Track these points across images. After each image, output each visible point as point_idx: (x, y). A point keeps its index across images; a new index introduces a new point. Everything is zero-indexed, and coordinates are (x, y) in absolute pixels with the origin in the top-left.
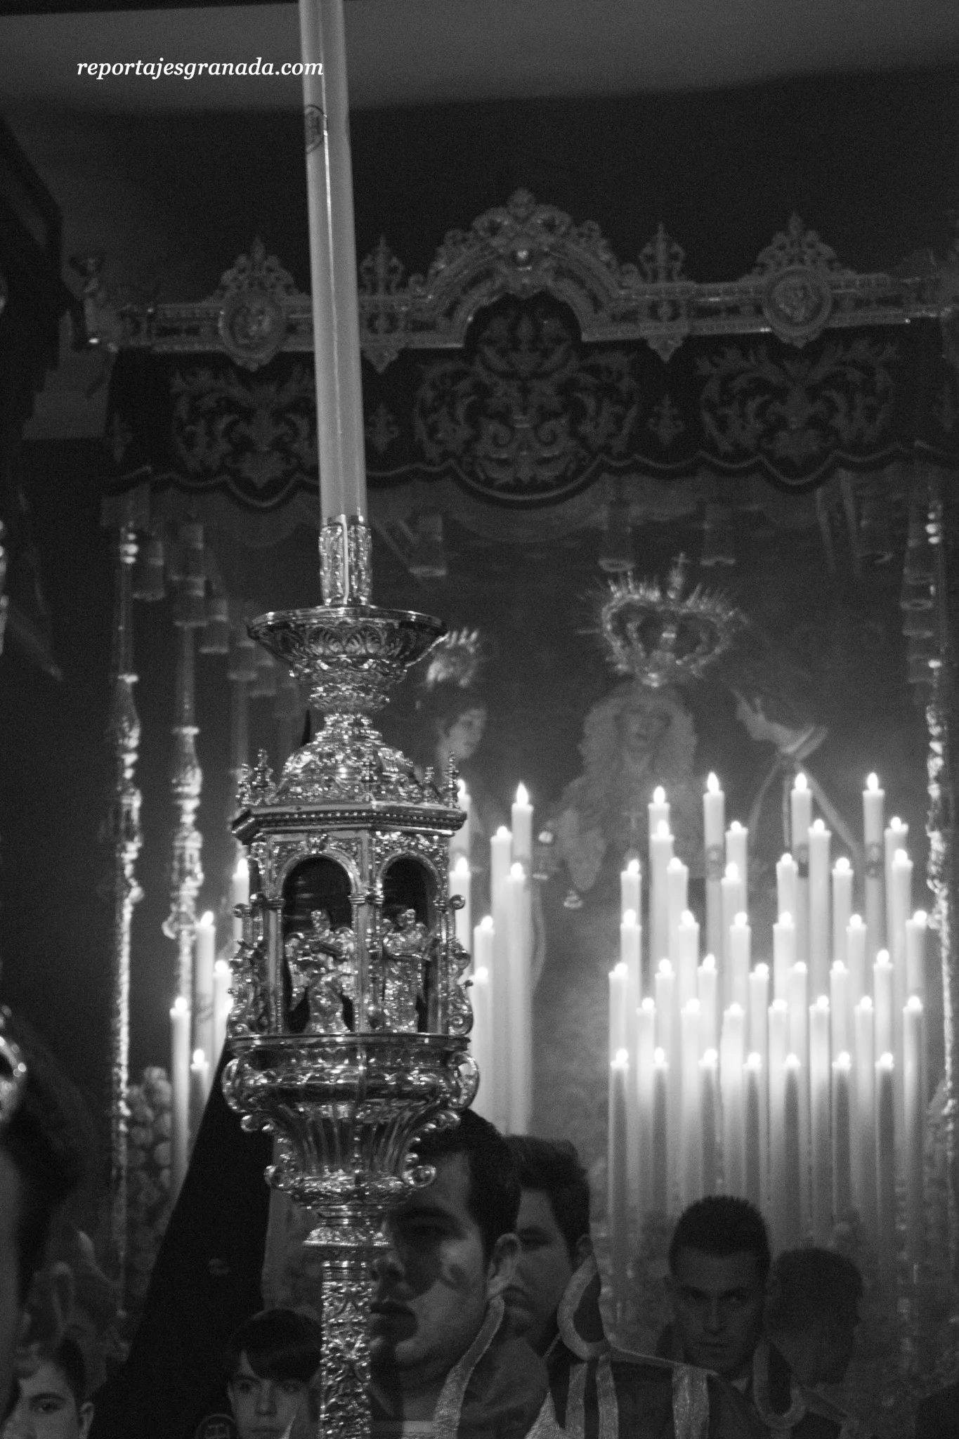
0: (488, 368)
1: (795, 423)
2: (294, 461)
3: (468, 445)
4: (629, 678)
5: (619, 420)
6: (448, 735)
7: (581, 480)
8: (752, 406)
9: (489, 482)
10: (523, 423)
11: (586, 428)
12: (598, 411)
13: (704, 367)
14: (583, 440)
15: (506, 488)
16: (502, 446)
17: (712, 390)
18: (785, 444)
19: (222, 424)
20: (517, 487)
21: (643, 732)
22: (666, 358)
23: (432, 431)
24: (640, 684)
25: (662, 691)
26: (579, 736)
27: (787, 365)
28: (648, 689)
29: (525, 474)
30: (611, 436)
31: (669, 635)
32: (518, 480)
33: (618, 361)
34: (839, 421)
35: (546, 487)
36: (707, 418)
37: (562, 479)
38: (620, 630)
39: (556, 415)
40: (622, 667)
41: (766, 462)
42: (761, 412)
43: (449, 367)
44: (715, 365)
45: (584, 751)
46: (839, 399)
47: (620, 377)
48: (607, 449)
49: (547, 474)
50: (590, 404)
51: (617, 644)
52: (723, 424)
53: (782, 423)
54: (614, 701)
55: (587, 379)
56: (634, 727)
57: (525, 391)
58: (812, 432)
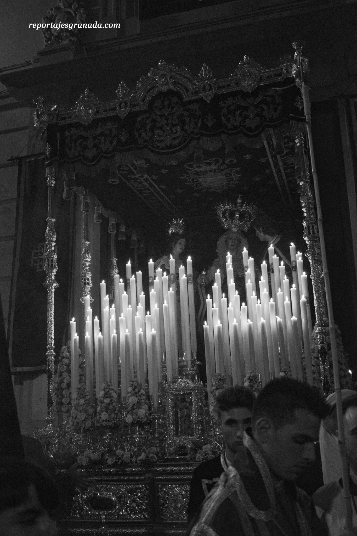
0: (156, 115)
1: (251, 116)
2: (100, 150)
3: (151, 138)
4: (228, 229)
5: (196, 124)
6: (175, 247)
7: (186, 142)
8: (238, 113)
9: (158, 147)
10: (167, 128)
11: (186, 127)
12: (190, 121)
13: (222, 104)
14: (186, 131)
15: (163, 149)
16: (161, 136)
17: (225, 111)
18: (248, 123)
19: (78, 143)
20: (167, 147)
21: (233, 244)
22: (209, 102)
23: (140, 135)
24: (231, 230)
25: (237, 232)
26: (216, 247)
27: (247, 99)
28: (233, 232)
29: (168, 143)
30: (194, 128)
31: (237, 216)
32: (167, 146)
33: (196, 107)
34: (265, 113)
35: (175, 146)
36: (223, 118)
37: (180, 143)
38: (224, 216)
39: (177, 125)
40: (226, 227)
41: (243, 129)
42: (240, 115)
43: (144, 116)
44: (225, 103)
45: (218, 252)
46: (265, 107)
47: (196, 111)
48: (193, 132)
49: (175, 142)
50: (187, 120)
51: (224, 220)
52: (228, 120)
53: (247, 117)
54: (224, 236)
55: (186, 113)
56: (230, 242)
57: (167, 119)
58: (257, 118)
